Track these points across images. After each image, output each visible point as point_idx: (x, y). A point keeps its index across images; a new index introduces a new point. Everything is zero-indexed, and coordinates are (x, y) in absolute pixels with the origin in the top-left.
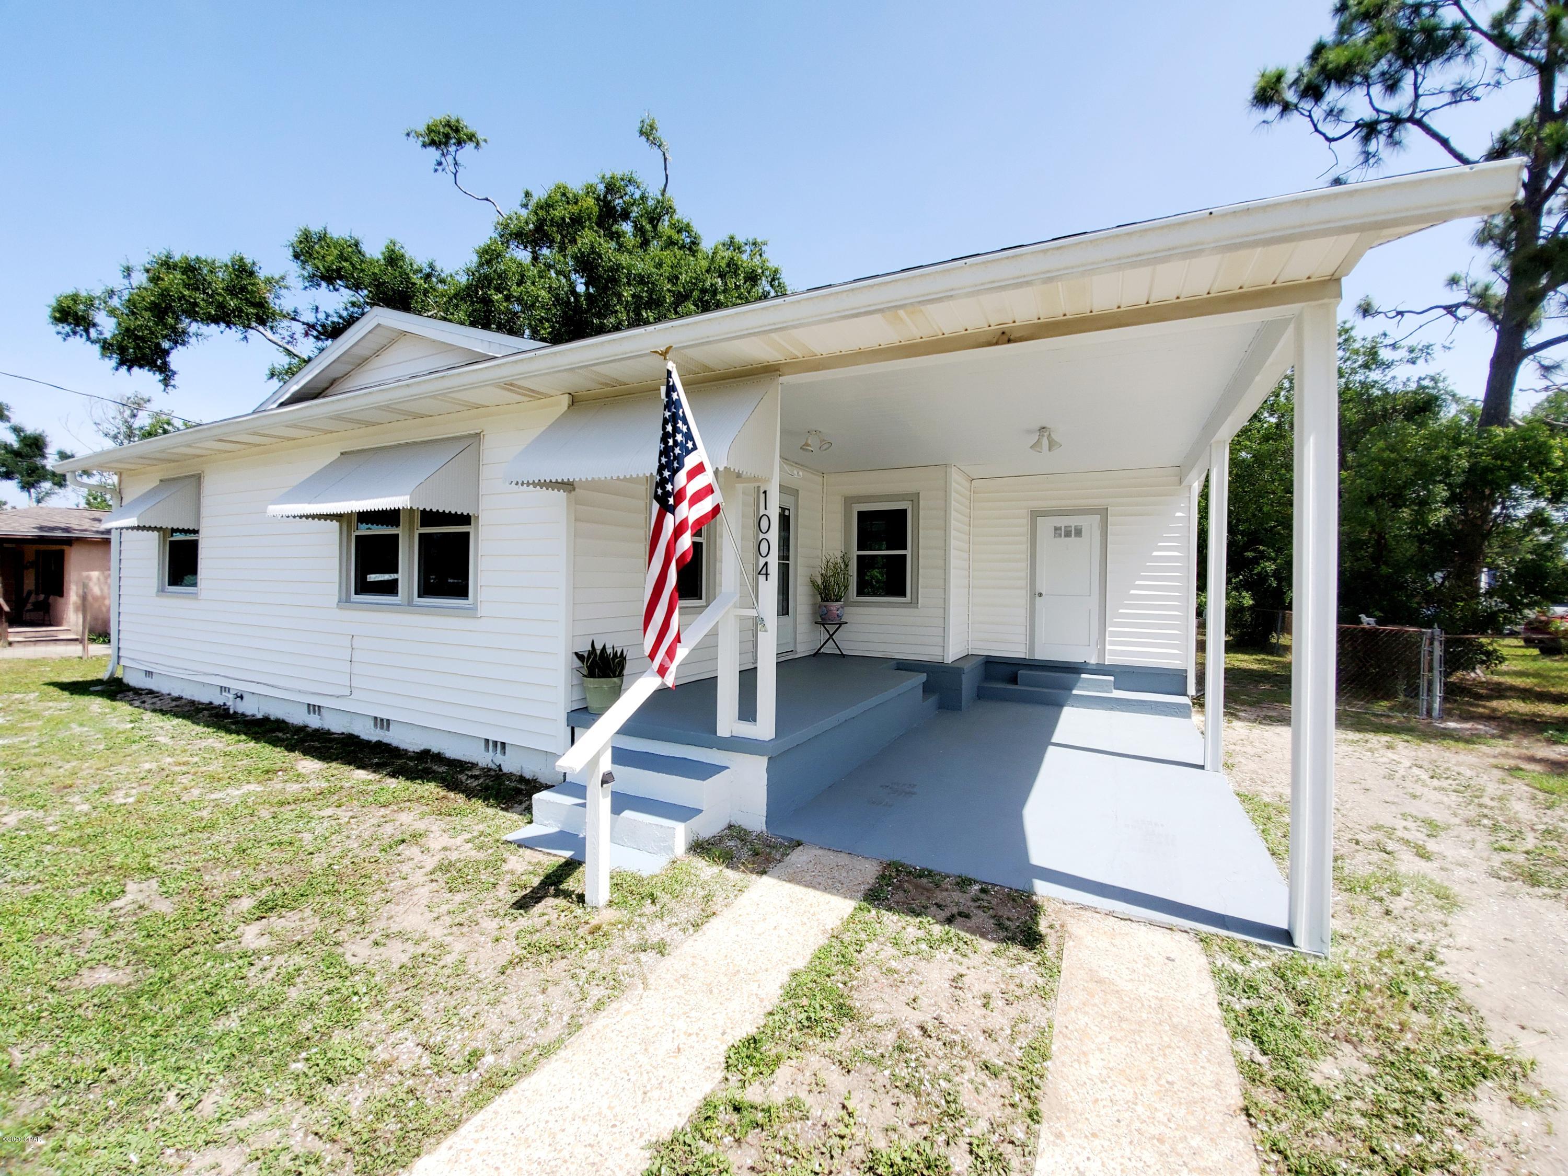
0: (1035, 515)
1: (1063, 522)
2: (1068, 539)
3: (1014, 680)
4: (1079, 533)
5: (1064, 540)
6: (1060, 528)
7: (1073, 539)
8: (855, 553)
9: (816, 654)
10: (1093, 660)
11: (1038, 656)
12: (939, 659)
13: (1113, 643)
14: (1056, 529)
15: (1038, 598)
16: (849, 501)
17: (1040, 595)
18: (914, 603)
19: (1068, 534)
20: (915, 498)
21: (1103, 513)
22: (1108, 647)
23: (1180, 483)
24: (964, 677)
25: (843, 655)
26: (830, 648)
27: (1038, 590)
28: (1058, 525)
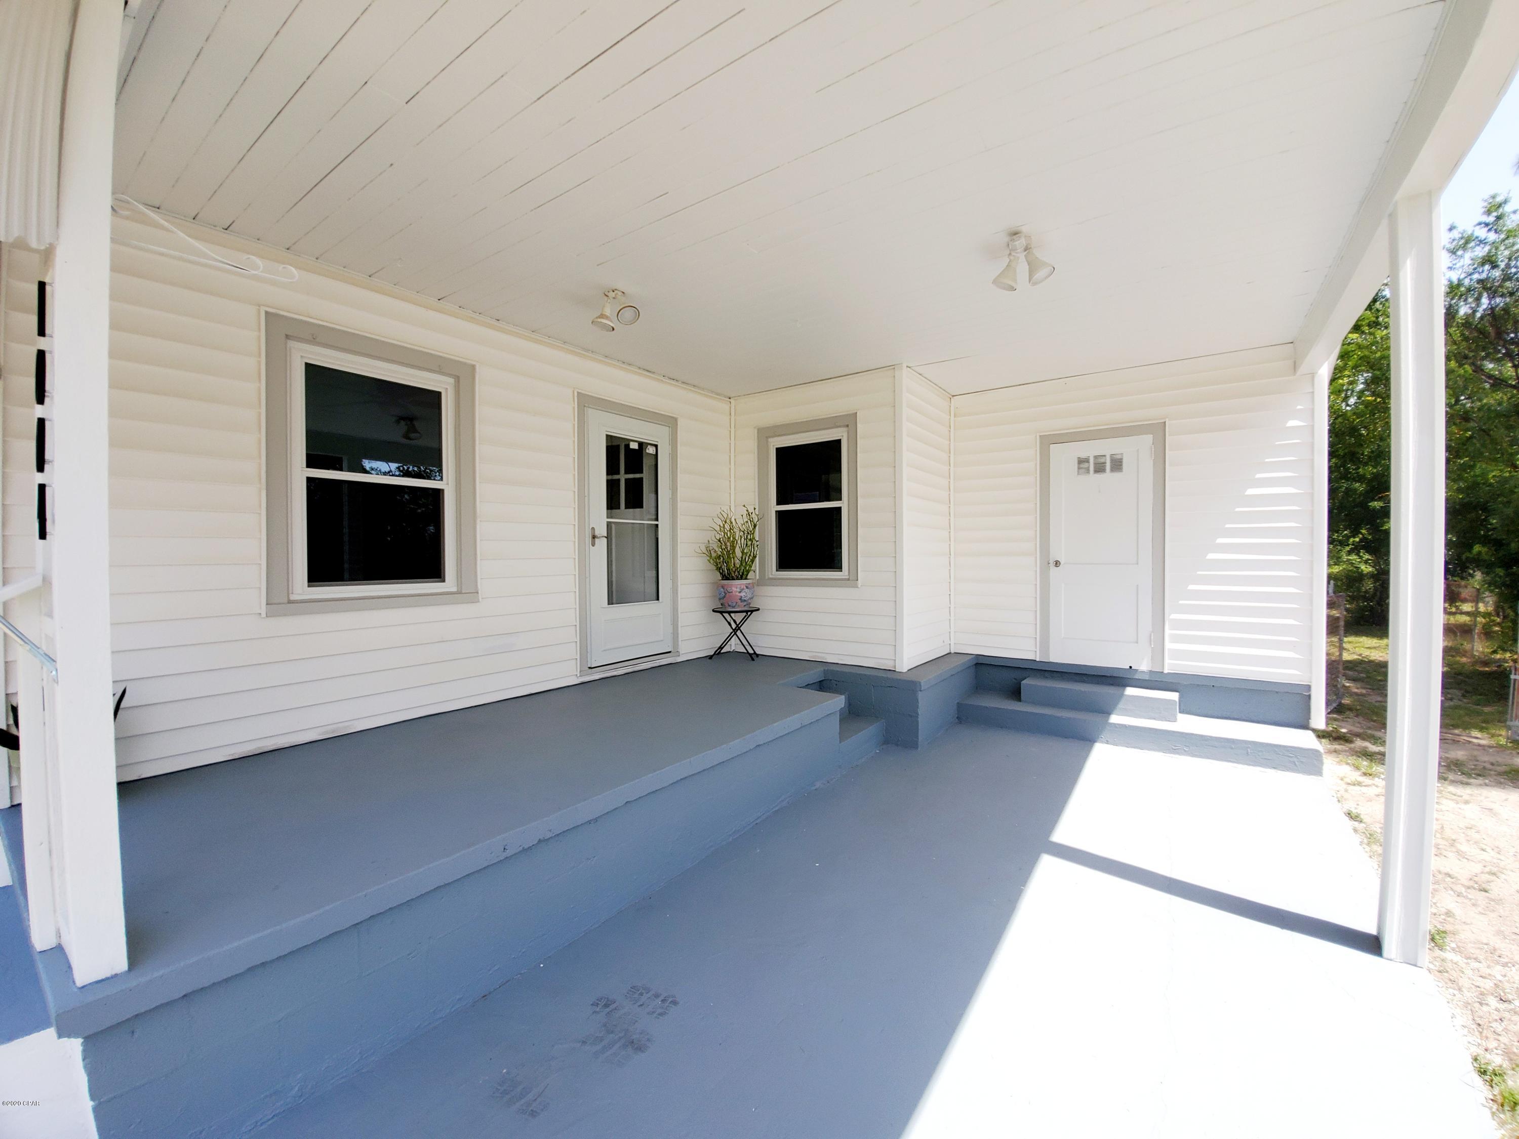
0: (1048, 441)
1: (1090, 449)
2: (1099, 476)
3: (1016, 693)
4: (1117, 465)
5: (1093, 477)
6: (1087, 460)
7: (1108, 476)
8: (774, 508)
9: (718, 653)
10: (1144, 666)
11: (1053, 659)
12: (888, 665)
13: (1176, 639)
14: (1081, 461)
15: (1053, 570)
16: (764, 434)
17: (1057, 564)
18: (852, 580)
19: (1100, 468)
20: (849, 421)
21: (1159, 430)
22: (1168, 645)
23: (1295, 367)
24: (920, 695)
25: (754, 656)
26: (734, 645)
27: (1054, 555)
28: (1083, 455)
